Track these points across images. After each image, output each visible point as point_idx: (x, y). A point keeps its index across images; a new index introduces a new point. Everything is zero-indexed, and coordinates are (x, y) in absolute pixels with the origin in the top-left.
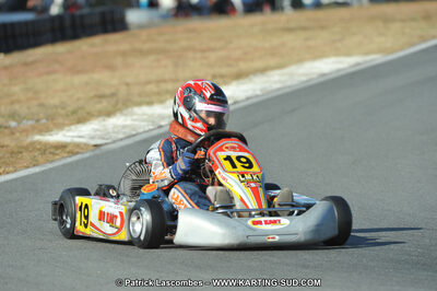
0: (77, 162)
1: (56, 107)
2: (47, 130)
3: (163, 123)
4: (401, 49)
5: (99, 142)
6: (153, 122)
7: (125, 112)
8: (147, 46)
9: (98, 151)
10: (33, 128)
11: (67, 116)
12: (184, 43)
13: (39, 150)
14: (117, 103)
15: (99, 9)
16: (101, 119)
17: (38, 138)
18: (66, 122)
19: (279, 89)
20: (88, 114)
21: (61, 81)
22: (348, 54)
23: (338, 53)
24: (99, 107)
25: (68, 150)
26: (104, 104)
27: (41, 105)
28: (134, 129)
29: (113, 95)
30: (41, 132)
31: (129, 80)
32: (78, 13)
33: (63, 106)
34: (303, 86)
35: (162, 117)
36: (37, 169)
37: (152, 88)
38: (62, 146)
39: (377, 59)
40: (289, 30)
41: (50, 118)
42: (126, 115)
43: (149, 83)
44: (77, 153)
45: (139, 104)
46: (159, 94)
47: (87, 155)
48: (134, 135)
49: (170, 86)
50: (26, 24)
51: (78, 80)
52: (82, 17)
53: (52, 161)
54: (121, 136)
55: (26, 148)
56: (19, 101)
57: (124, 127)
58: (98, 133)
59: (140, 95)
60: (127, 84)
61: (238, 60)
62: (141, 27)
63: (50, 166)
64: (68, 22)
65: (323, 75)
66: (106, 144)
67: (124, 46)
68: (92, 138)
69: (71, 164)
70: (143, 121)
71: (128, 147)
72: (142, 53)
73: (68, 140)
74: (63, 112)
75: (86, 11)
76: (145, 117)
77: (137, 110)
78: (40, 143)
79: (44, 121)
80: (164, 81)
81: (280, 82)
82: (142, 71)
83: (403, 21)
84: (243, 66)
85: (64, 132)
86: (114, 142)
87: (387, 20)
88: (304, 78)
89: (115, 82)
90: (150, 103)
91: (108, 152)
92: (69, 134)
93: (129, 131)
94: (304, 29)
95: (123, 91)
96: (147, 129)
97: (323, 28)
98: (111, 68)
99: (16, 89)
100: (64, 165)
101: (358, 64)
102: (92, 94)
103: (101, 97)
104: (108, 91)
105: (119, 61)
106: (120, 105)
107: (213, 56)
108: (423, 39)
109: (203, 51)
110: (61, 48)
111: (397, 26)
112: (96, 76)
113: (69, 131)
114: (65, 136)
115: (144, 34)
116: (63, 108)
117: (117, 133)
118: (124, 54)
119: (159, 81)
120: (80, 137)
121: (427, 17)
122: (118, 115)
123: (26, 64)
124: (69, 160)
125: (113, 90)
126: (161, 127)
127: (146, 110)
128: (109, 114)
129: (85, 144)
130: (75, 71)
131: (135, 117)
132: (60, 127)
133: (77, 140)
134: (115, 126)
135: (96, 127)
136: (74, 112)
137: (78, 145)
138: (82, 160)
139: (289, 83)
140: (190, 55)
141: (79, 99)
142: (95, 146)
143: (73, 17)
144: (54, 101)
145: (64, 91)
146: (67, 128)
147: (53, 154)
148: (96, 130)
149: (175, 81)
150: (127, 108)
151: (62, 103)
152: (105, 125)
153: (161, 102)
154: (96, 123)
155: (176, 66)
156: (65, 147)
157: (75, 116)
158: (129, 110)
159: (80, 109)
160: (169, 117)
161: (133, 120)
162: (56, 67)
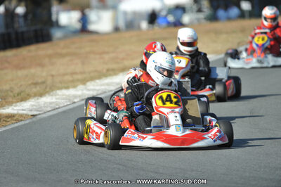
0: (21, 126)
1: (7, 91)
2: (2, 106)
3: (76, 100)
5: (35, 113)
6: (70, 100)
7: (51, 93)
8: (64, 51)
9: (34, 119)
11: (15, 96)
12: (88, 49)
14: (46, 88)
15: (33, 28)
16: (36, 98)
18: (14, 101)
20: (28, 95)
21: (10, 74)
24: (34, 90)
25: (15, 118)
26: (38, 88)
28: (57, 105)
29: (43, 83)
31: (54, 73)
32: (20, 30)
33: (11, 90)
35: (75, 97)
37: (68, 78)
38: (11, 116)
41: (4, 98)
42: (52, 95)
43: (66, 74)
44: (21, 120)
45: (61, 88)
46: (73, 81)
47: (27, 122)
48: (59, 108)
49: (79, 77)
51: (20, 73)
52: (22, 33)
53: (5, 126)
54: (49, 109)
57: (51, 103)
58: (34, 107)
59: (61, 82)
60: (53, 76)
61: (123, 59)
62: (60, 39)
63: (4, 129)
64: (13, 36)
66: (39, 114)
67: (50, 52)
68: (31, 110)
69: (17, 127)
70: (63, 99)
71: (54, 116)
72: (62, 56)
73: (15, 112)
74: (12, 94)
75: (24, 29)
76: (64, 97)
77: (59, 92)
79: (0, 100)
80: (76, 73)
82: (61, 67)
83: (227, 33)
84: (127, 63)
85: (11, 108)
86: (45, 113)
89: (44, 74)
90: (67, 88)
91: (41, 120)
92: (15, 108)
93: (53, 105)
95: (49, 81)
96: (65, 104)
98: (42, 65)
100: (13, 129)
102: (30, 82)
103: (36, 84)
104: (40, 81)
105: (46, 61)
106: (48, 90)
107: (106, 57)
109: (101, 54)
110: (9, 54)
111: (224, 36)
112: (33, 71)
113: (15, 106)
114: (13, 109)
115: (62, 44)
116: (12, 92)
117: (47, 107)
118: (50, 56)
119: (73, 74)
120: (23, 110)
121: (243, 30)
122: (47, 95)
124: (16, 125)
125: (43, 80)
126: (74, 103)
127: (65, 92)
128: (41, 95)
129: (26, 115)
130: (18, 67)
131: (58, 97)
132: (10, 104)
133: (21, 112)
134: (45, 103)
135: (33, 103)
136: (19, 94)
137: (21, 115)
138: (25, 125)
140: (92, 56)
141: (21, 86)
142: (33, 116)
143: (17, 33)
144: (6, 87)
145: (12, 80)
146: (14, 104)
147: (6, 121)
148: (34, 105)
149: (82, 73)
150: (53, 90)
151: (11, 88)
152: (38, 103)
153: (75, 87)
154: (33, 100)
155: (83, 63)
156: (14, 116)
157: (19, 97)
158: (54, 92)
159: (22, 92)
160: (80, 96)
161: (56, 99)
162: (6, 65)
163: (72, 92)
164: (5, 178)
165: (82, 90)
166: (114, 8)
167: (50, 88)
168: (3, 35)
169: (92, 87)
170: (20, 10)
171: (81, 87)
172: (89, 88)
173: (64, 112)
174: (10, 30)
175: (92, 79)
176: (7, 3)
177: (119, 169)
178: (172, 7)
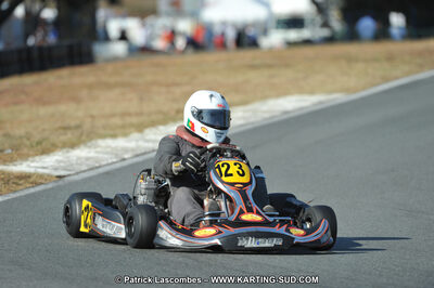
0: (39, 193)
1: (21, 137)
2: (11, 160)
3: (126, 156)
4: (364, 89)
5: (62, 173)
6: (116, 155)
7: (89, 144)
8: (112, 80)
9: (61, 182)
11: (32, 146)
12: (149, 78)
13: (3, 179)
14: (82, 134)
15: (66, 42)
16: (65, 150)
17: (2, 167)
18: (31, 153)
19: (242, 125)
20: (53, 145)
21: (26, 112)
22: (312, 92)
23: (301, 91)
24: (63, 138)
25: (31, 180)
26: (69, 136)
27: (7, 135)
28: (97, 162)
29: (78, 127)
30: (5, 162)
31: (94, 112)
33: (28, 136)
34: (266, 122)
35: (126, 150)
37: (117, 121)
38: (25, 177)
39: (339, 97)
40: (253, 67)
41: (16, 148)
42: (90, 147)
44: (41, 184)
45: (103, 137)
46: (123, 127)
47: (50, 186)
48: (100, 167)
49: (134, 120)
51: (43, 111)
52: (50, 49)
53: (15, 191)
54: (84, 168)
57: (87, 159)
58: (62, 164)
59: (104, 127)
60: (93, 117)
63: (12, 196)
65: (286, 112)
66: (69, 175)
68: (56, 169)
69: (33, 194)
70: (107, 153)
71: (90, 179)
72: (109, 86)
73: (32, 170)
75: (52, 39)
76: (109, 150)
77: (102, 143)
78: (4, 173)
79: (10, 151)
80: (130, 114)
81: (244, 118)
82: (107, 103)
83: (366, 61)
85: (28, 163)
86: (77, 173)
87: (350, 60)
88: (267, 115)
89: (80, 114)
90: (114, 136)
91: (71, 183)
92: (32, 165)
93: (92, 164)
94: (269, 66)
95: (87, 125)
96: (110, 161)
97: (287, 66)
98: (76, 100)
100: (27, 196)
101: (321, 103)
102: (57, 125)
103: (66, 128)
104: (73, 123)
105: (84, 93)
106: (84, 138)
107: (178, 91)
108: (386, 79)
109: (168, 85)
110: (28, 80)
111: (360, 66)
112: (63, 108)
113: (32, 162)
114: (29, 166)
115: (110, 68)
116: (28, 139)
117: (81, 165)
118: (90, 87)
119: (124, 114)
120: (44, 168)
121: (390, 58)
122: (82, 147)
124: (32, 190)
125: (78, 122)
126: (124, 159)
127: (110, 142)
128: (73, 146)
129: (48, 175)
130: (41, 101)
131: (98, 149)
132: (25, 157)
133: (41, 171)
134: (79, 158)
135: (60, 158)
136: (39, 143)
137: (41, 176)
138: (44, 191)
139: (252, 120)
140: (155, 89)
141: (44, 130)
142: (60, 177)
144: (19, 131)
145: (30, 121)
146: (30, 159)
147: (17, 184)
148: (61, 161)
149: (140, 114)
150: (91, 139)
151: (27, 133)
152: (68, 157)
153: (125, 135)
154: (60, 153)
155: (141, 99)
156: (29, 177)
157: (39, 147)
158: (93, 142)
159: (44, 139)
160: (133, 150)
161: (97, 152)
162: (23, 97)
163: (121, 143)
164: (11, 271)
165: (137, 141)
166: (194, 15)
167: (88, 136)
168: (20, 51)
169: (152, 137)
170: (49, 14)
171: (135, 135)
172: (147, 138)
173: (107, 173)
175: (153, 124)
176: (28, 1)
177: (187, 264)
178: (284, 17)
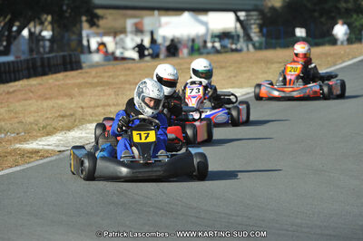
0: (46, 163)
1: (31, 123)
2: (25, 140)
5: (63, 149)
7: (81, 127)
8: (95, 80)
9: (61, 156)
10: (15, 139)
11: (39, 130)
12: (122, 78)
13: (19, 154)
14: (75, 121)
15: (62, 54)
16: (63, 132)
17: (18, 146)
18: (39, 135)
20: (55, 128)
21: (34, 105)
24: (61, 123)
25: (40, 154)
26: (66, 122)
27: (21, 122)
28: (87, 140)
29: (72, 115)
30: (20, 142)
31: (83, 105)
32: (46, 56)
33: (36, 123)
36: (18, 168)
37: (100, 110)
41: (28, 132)
42: (81, 130)
43: (98, 106)
44: (43, 157)
45: (90, 122)
46: (104, 114)
47: (52, 159)
50: (8, 63)
51: (45, 104)
52: (49, 58)
53: (29, 163)
55: (10, 153)
56: (4, 120)
57: (80, 138)
58: (62, 142)
59: (91, 115)
60: (82, 108)
63: (27, 166)
64: (39, 64)
66: (68, 150)
67: (80, 80)
68: (57, 146)
72: (92, 85)
73: (40, 147)
74: (36, 127)
75: (51, 55)
78: (20, 150)
79: (23, 134)
80: (109, 105)
85: (37, 142)
87: (268, 62)
89: (73, 106)
92: (40, 143)
93: (83, 141)
95: (79, 114)
97: (221, 68)
98: (70, 96)
99: (2, 110)
102: (57, 115)
103: (63, 116)
104: (68, 113)
105: (75, 91)
106: (76, 123)
110: (34, 81)
112: (60, 102)
113: (40, 141)
114: (38, 144)
115: (93, 72)
116: (36, 125)
117: (75, 142)
118: (79, 86)
119: (104, 106)
120: (49, 145)
122: (76, 130)
123: (8, 93)
124: (41, 162)
125: (72, 112)
128: (69, 129)
129: (52, 151)
132: (35, 138)
133: (46, 147)
134: (74, 138)
135: (60, 138)
136: (44, 128)
137: (47, 151)
138: (50, 162)
140: (128, 86)
141: (47, 118)
142: (60, 152)
143: (42, 59)
144: (31, 119)
145: (35, 112)
146: (39, 139)
147: (30, 157)
148: (61, 140)
149: (114, 105)
150: (82, 124)
151: (36, 120)
152: (66, 137)
154: (60, 134)
156: (38, 152)
157: (45, 131)
158: (84, 126)
159: (50, 125)
161: (86, 133)
162: (31, 94)
167: (79, 122)
168: (27, 61)
170: (47, 34)
174: (35, 56)
176: (31, 25)
